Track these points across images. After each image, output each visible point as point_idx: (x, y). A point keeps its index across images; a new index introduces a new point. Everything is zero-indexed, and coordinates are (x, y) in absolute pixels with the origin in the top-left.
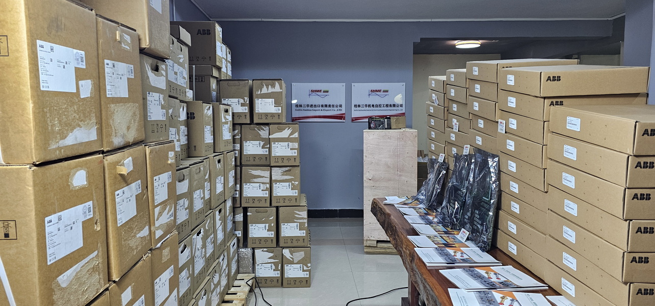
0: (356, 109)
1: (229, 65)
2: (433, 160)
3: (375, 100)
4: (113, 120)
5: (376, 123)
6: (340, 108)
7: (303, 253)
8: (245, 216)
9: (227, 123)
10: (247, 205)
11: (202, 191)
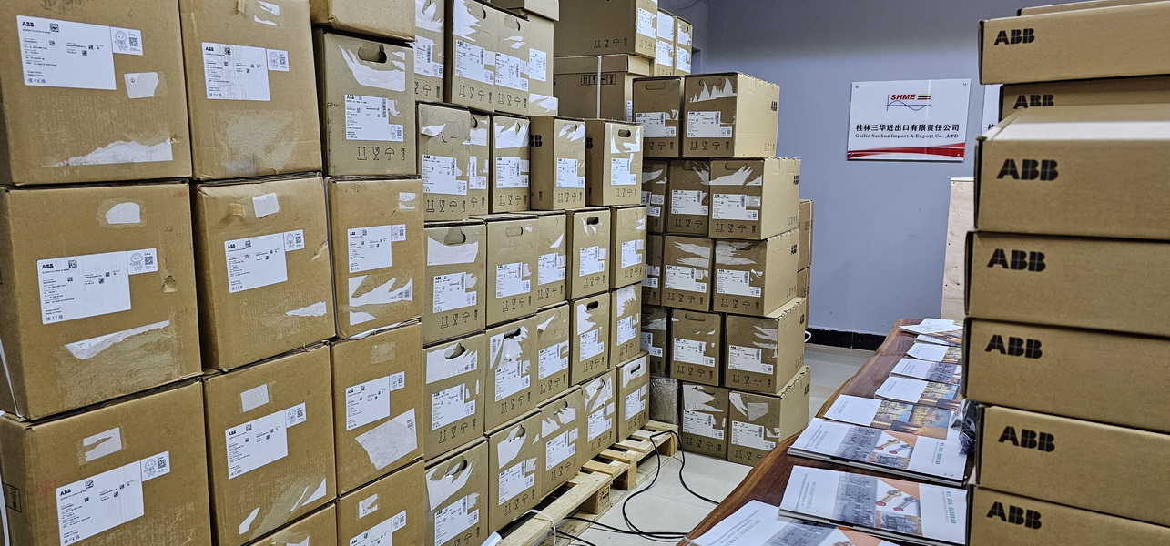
1: (684, 54)
4: (225, 134)
6: (955, 132)
7: (765, 405)
8: (669, 323)
9: (627, 156)
10: (670, 304)
11: (526, 266)
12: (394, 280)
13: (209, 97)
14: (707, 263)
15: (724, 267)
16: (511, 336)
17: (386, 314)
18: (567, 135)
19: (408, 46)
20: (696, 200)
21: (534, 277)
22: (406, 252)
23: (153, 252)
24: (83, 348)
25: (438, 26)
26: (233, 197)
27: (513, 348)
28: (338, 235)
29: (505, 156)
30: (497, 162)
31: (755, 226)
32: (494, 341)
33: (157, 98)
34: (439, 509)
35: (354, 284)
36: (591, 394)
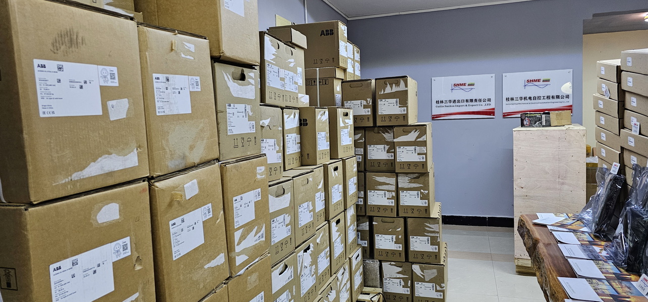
0: (508, 102)
1: (358, 65)
2: (604, 170)
3: (532, 91)
4: (167, 140)
5: (530, 119)
6: (489, 102)
7: (435, 271)
8: (371, 226)
9: (347, 127)
10: (372, 214)
11: (310, 202)
12: (256, 227)
13: (158, 114)
14: (393, 188)
15: (404, 189)
16: (305, 251)
17: (255, 252)
18: (321, 118)
19: (254, 68)
20: (383, 150)
21: (314, 210)
22: (261, 207)
23: (128, 240)
26: (174, 187)
27: (306, 258)
28: (228, 203)
29: (290, 133)
30: (286, 138)
31: (424, 165)
32: (299, 256)
33: (128, 118)
35: (237, 235)
36: (340, 278)
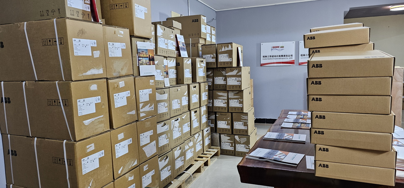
0: (302, 57)
6: (292, 57)
7: (245, 139)
8: (216, 116)
9: (202, 68)
10: (216, 111)
11: (179, 100)
12: (150, 104)
13: (109, 56)
14: (226, 98)
15: (231, 99)
16: (176, 121)
17: (148, 113)
18: (187, 62)
19: (150, 40)
20: (222, 79)
21: (181, 103)
22: (152, 97)
23: (100, 97)
24: (87, 122)
25: (153, 33)
26: (115, 82)
27: (177, 124)
28: (137, 92)
29: (171, 69)
31: (240, 86)
32: (172, 122)
33: (100, 57)
34: (161, 170)
35: (141, 105)
36: (196, 138)
